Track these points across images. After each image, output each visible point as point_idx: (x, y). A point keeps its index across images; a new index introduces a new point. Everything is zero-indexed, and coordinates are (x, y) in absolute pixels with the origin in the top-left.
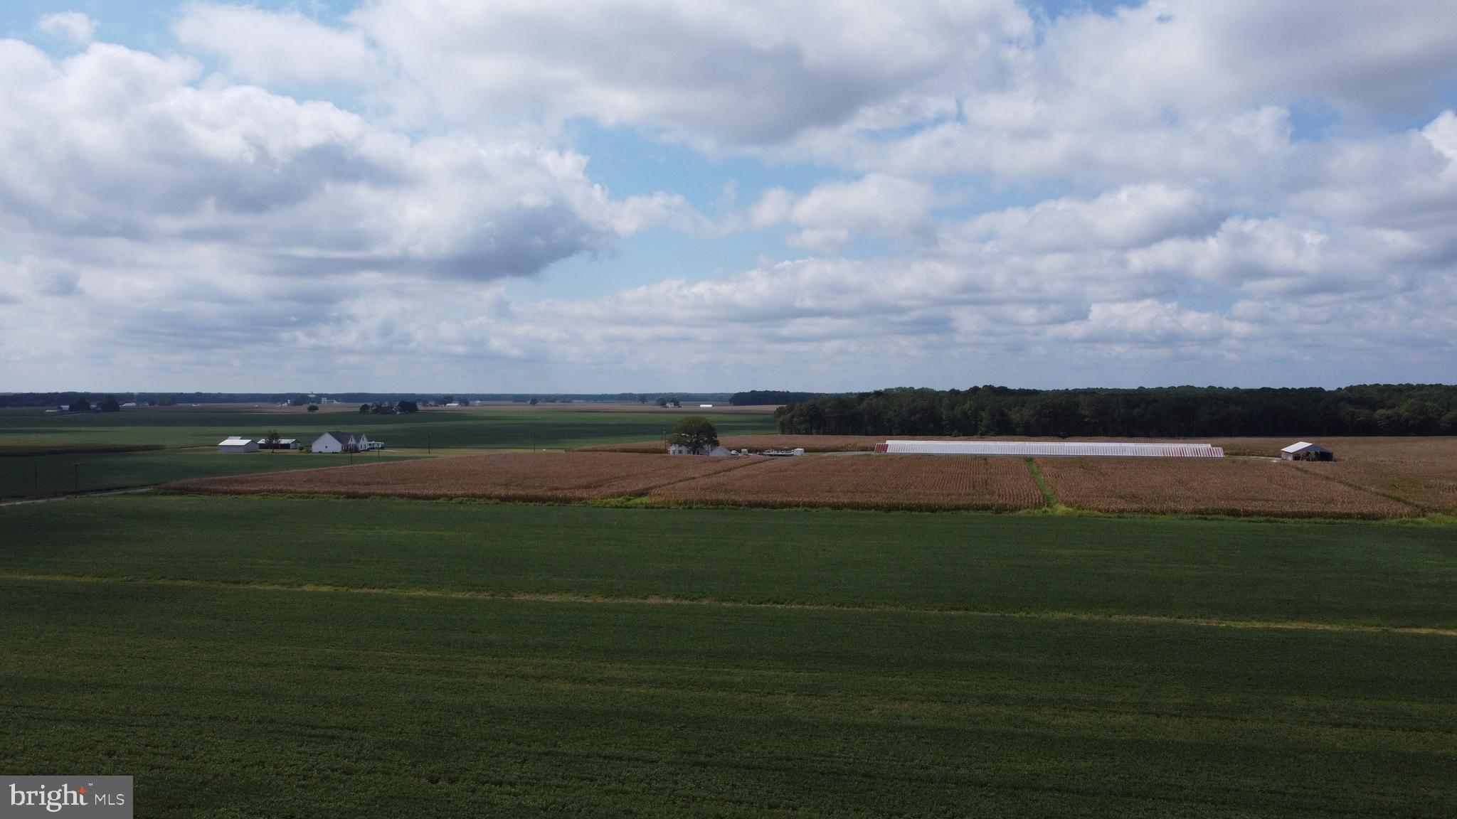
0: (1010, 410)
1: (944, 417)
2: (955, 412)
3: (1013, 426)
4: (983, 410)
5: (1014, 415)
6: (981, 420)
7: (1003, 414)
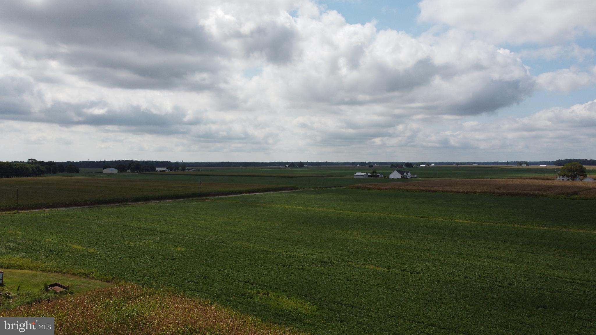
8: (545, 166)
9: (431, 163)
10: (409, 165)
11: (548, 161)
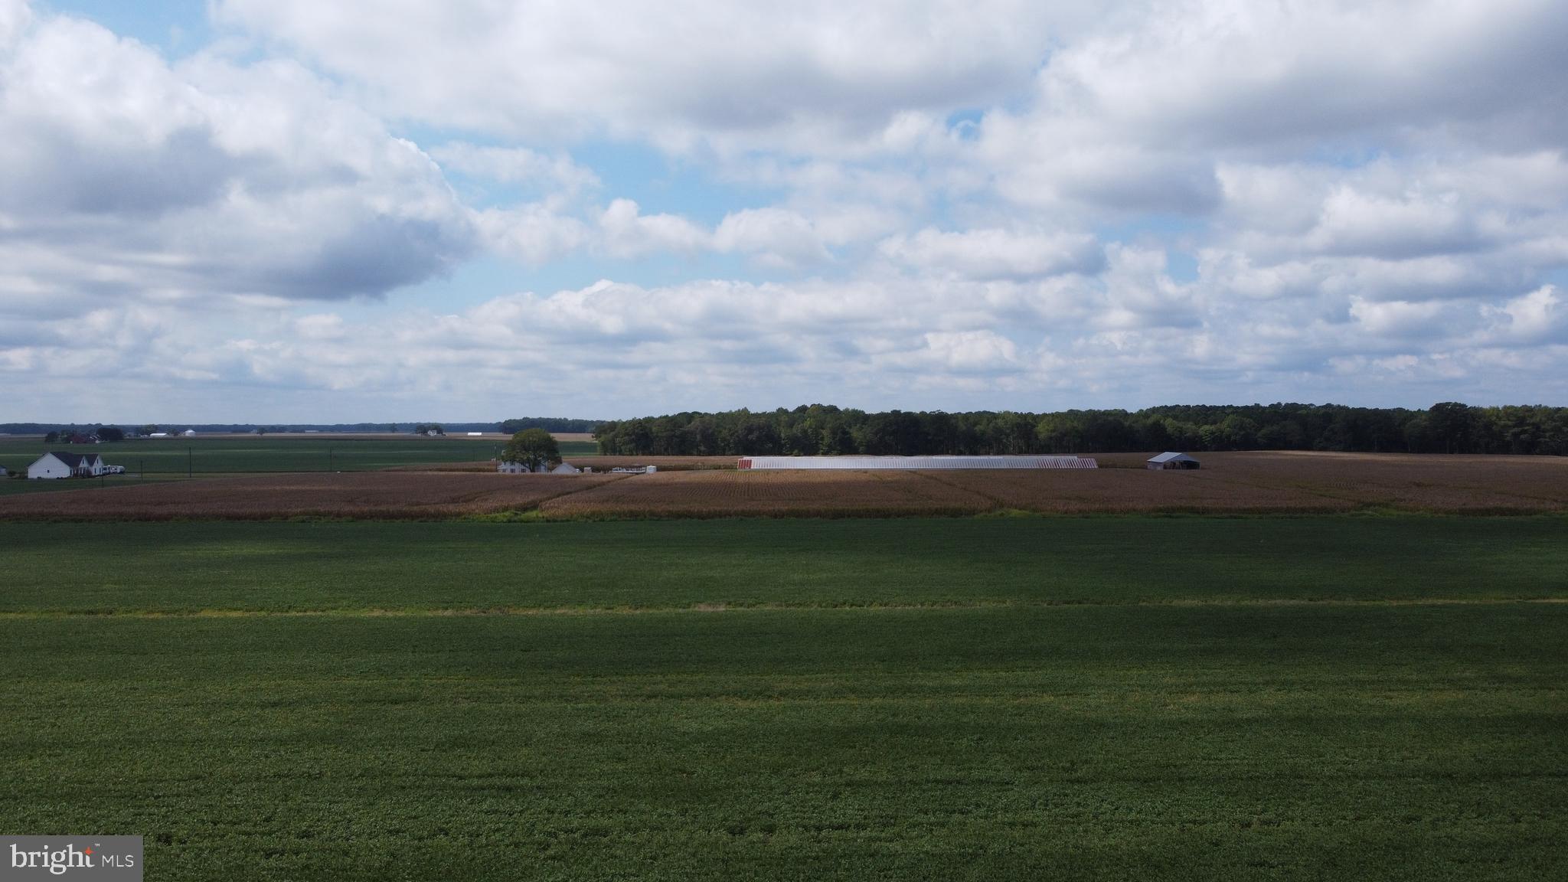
0: (850, 427)
1: (783, 435)
2: (794, 430)
3: (856, 444)
4: (823, 429)
5: (856, 434)
6: (822, 439)
7: (845, 433)
8: (480, 434)
9: (185, 428)
10: (111, 434)
11: (488, 421)
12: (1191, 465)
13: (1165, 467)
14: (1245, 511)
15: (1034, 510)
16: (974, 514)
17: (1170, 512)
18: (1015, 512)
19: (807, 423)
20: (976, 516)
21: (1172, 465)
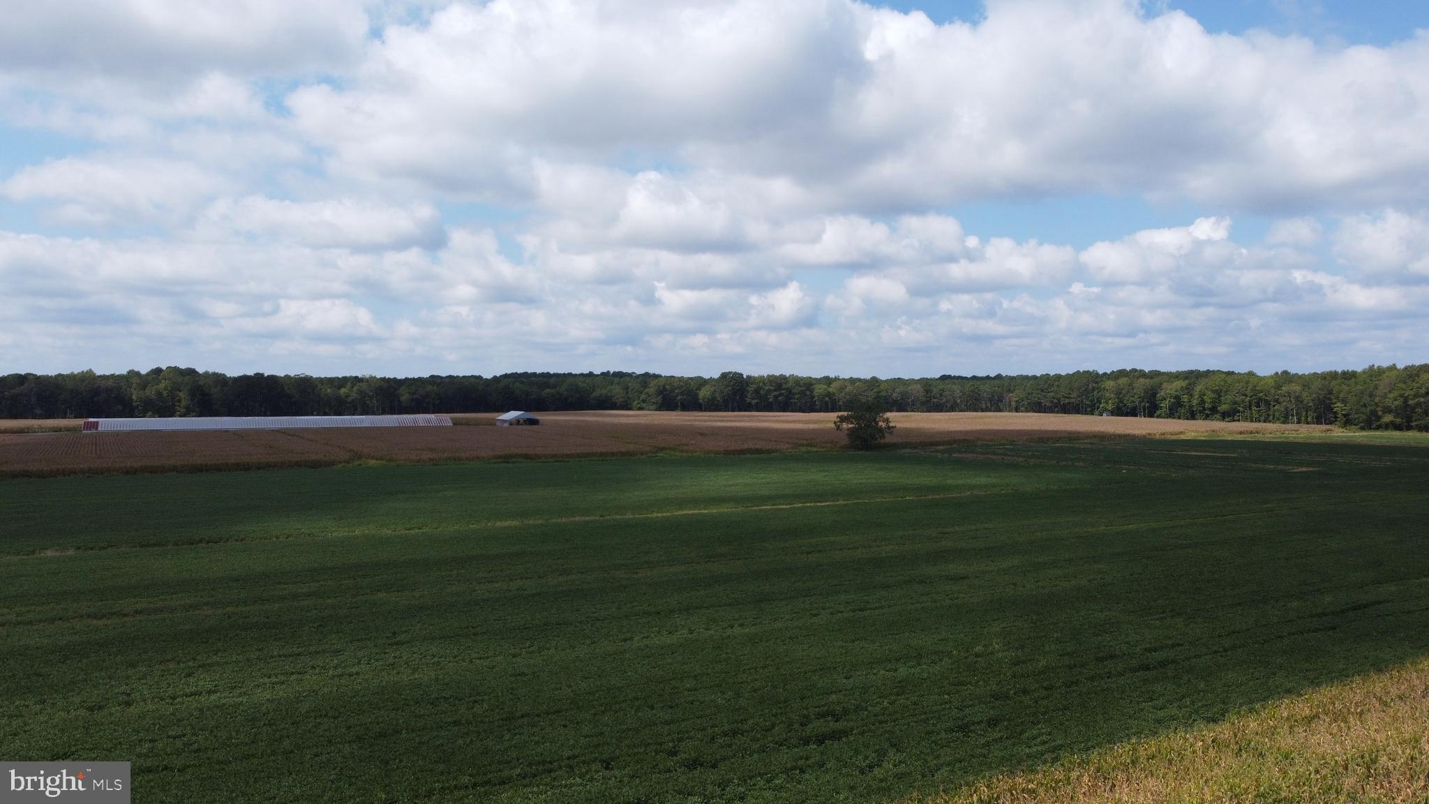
0: (210, 390)
3: (216, 407)
5: (216, 395)
7: (204, 394)
12: (533, 422)
13: (511, 424)
14: (568, 456)
15: (390, 460)
16: (334, 465)
17: (507, 458)
18: (372, 462)
19: (162, 386)
20: (335, 467)
21: (517, 422)
